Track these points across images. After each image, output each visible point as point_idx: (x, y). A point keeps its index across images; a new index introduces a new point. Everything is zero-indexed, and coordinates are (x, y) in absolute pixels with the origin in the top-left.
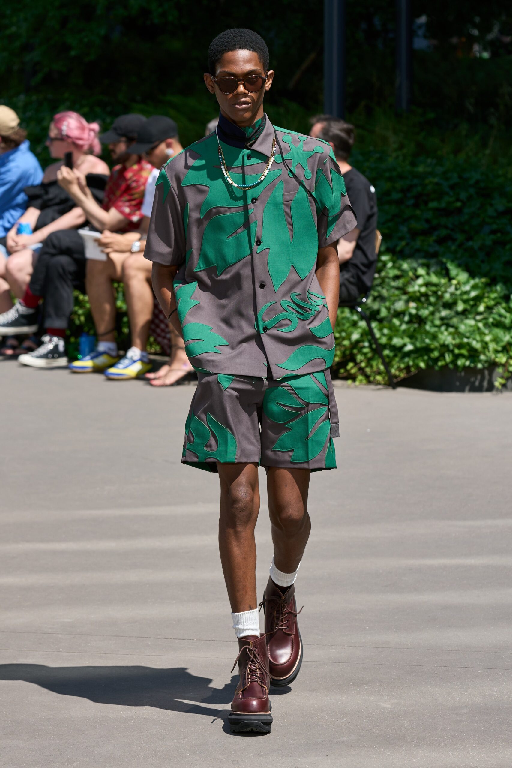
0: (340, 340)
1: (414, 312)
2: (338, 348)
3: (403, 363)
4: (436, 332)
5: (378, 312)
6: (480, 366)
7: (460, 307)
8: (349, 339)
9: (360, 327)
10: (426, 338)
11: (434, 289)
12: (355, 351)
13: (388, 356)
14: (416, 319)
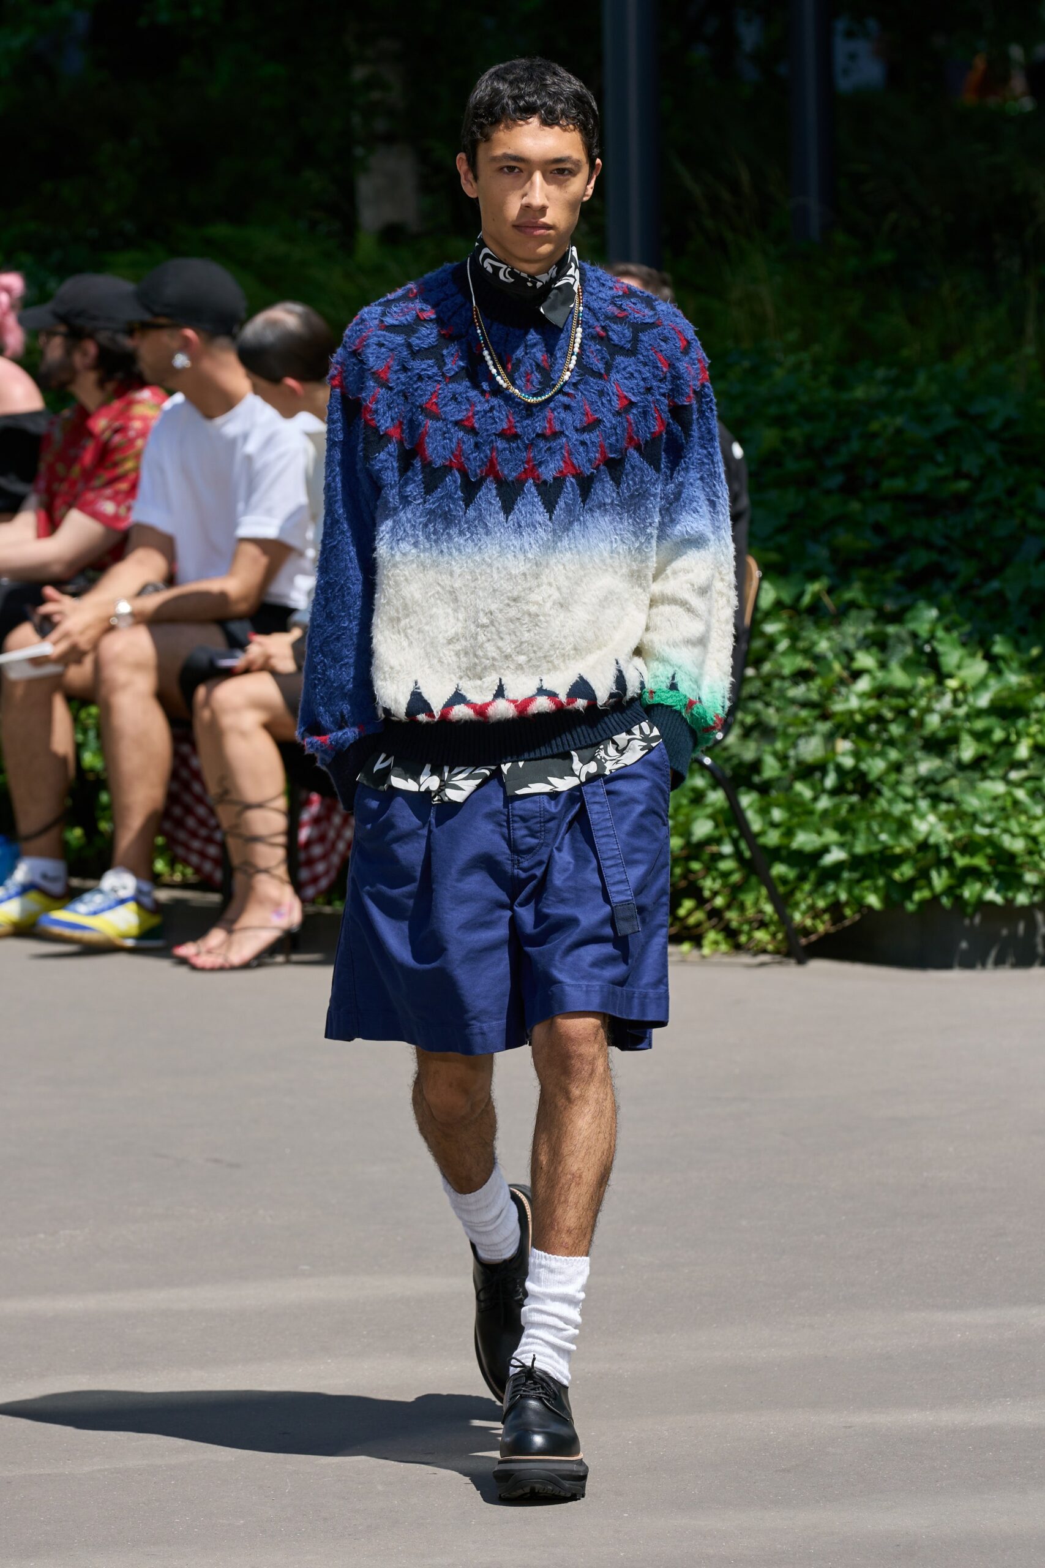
1: (848, 762)
3: (825, 896)
4: (907, 814)
5: (756, 766)
6: (1022, 899)
7: (968, 751)
8: (686, 835)
9: (711, 805)
10: (882, 831)
11: (899, 702)
12: (697, 867)
13: (784, 880)
14: (854, 781)
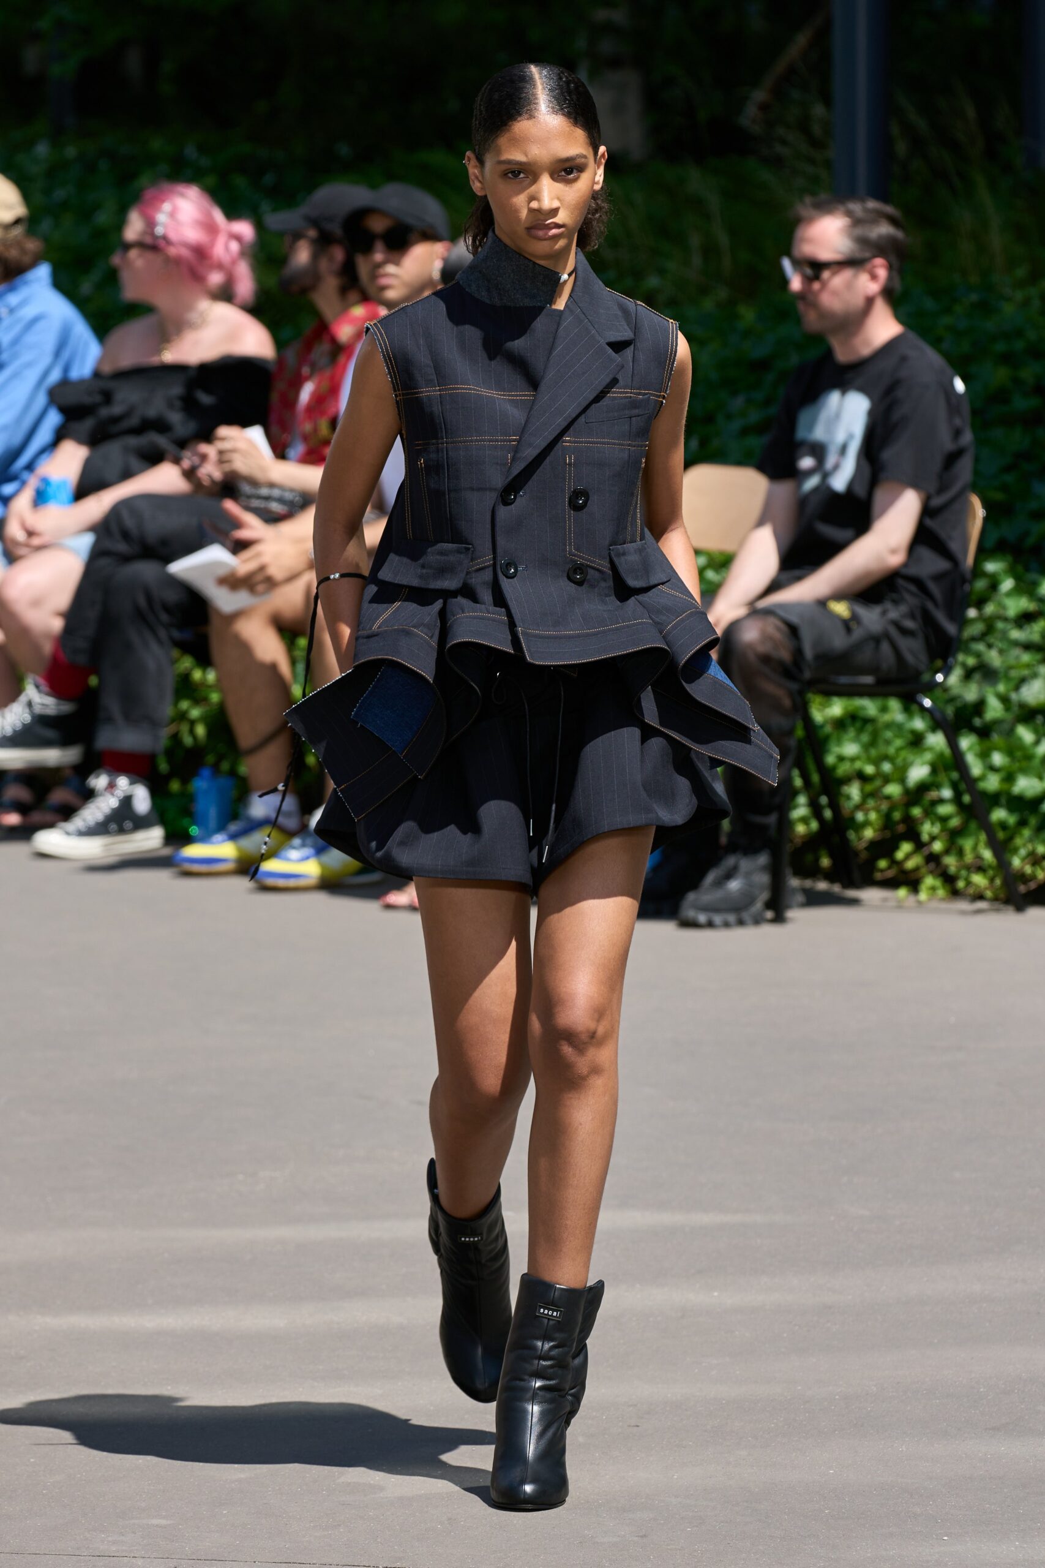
0: (878, 783)
2: (871, 803)
5: (979, 707)
8: (902, 780)
9: (931, 749)
12: (916, 812)
13: (1003, 825)
